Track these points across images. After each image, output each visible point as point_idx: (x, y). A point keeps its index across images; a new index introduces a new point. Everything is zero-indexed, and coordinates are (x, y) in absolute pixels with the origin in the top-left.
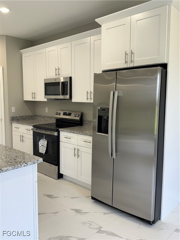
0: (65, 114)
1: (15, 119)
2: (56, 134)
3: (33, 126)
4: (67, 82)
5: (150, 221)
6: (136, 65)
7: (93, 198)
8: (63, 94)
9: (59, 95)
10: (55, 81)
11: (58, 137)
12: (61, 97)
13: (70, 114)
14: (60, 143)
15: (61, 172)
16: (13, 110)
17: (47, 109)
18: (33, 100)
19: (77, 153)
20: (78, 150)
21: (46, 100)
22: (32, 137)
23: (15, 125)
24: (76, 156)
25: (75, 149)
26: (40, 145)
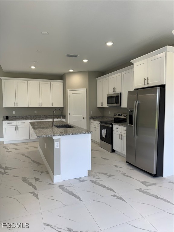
0: (119, 115)
1: (92, 118)
2: (110, 126)
3: (100, 122)
4: (119, 96)
5: (153, 175)
6: (150, 86)
7: (127, 162)
8: (116, 103)
9: (114, 103)
10: (112, 96)
11: (112, 128)
12: (115, 105)
13: (121, 115)
14: (113, 131)
15: (113, 149)
16: (91, 112)
17: (110, 112)
18: (102, 107)
19: (121, 137)
20: (121, 135)
21: (108, 107)
22: (99, 128)
23: (92, 121)
24: (121, 139)
25: (120, 135)
26: (103, 133)
